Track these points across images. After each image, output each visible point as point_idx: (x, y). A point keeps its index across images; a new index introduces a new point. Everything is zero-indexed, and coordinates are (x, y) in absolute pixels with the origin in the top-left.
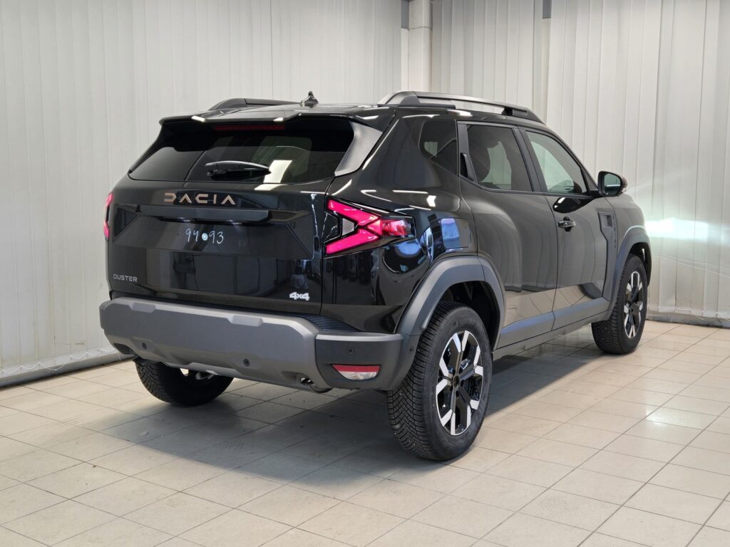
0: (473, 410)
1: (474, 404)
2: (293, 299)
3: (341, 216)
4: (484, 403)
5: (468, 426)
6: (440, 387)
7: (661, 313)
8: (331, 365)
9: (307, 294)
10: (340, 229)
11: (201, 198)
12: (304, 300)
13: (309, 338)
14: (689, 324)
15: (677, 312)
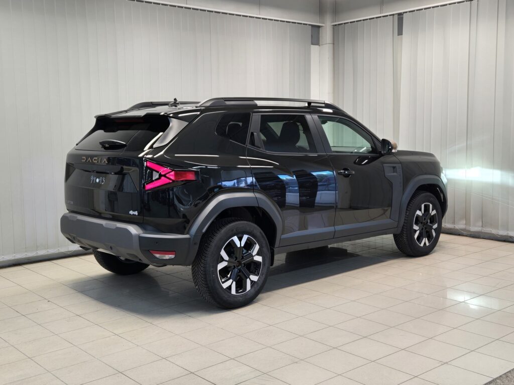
0: (252, 282)
1: (254, 278)
2: (131, 214)
3: (152, 170)
4: (263, 278)
5: (248, 290)
6: (221, 266)
7: (472, 232)
8: (149, 250)
9: (136, 212)
10: (152, 177)
11: (95, 160)
12: (135, 215)
13: (136, 235)
14: (492, 240)
15: (483, 231)
